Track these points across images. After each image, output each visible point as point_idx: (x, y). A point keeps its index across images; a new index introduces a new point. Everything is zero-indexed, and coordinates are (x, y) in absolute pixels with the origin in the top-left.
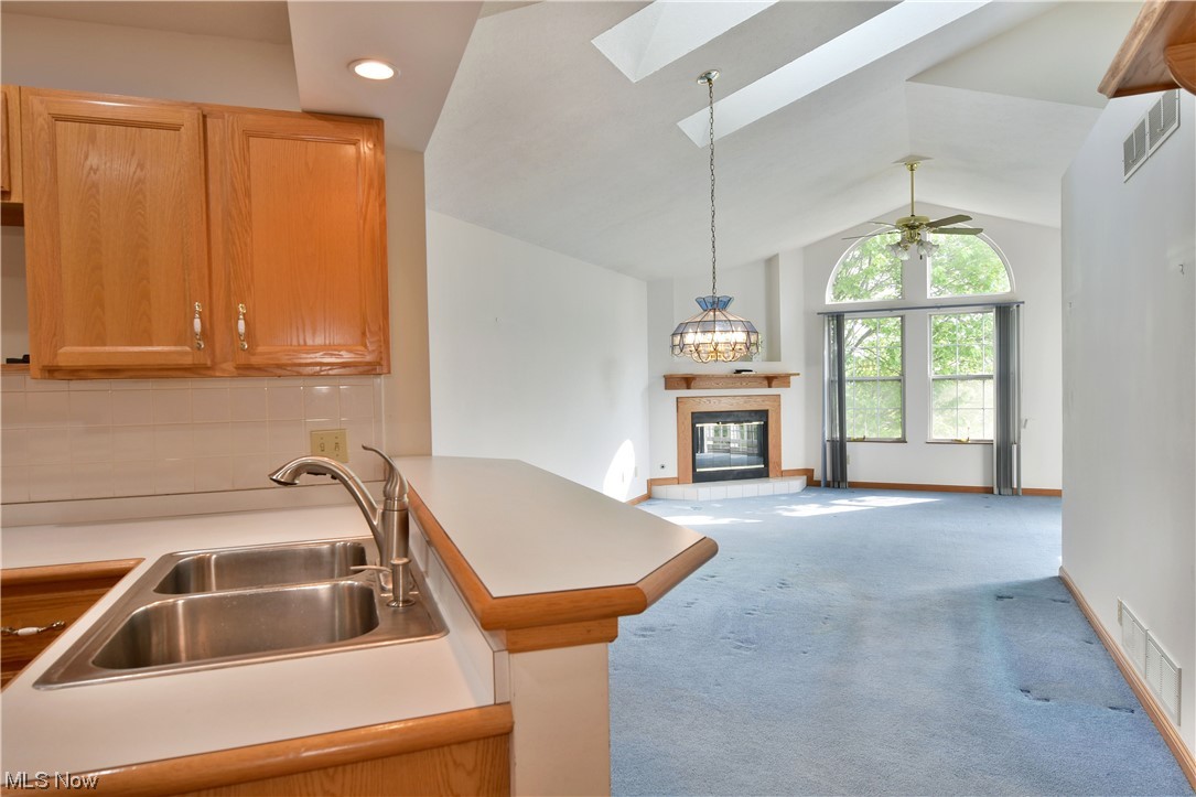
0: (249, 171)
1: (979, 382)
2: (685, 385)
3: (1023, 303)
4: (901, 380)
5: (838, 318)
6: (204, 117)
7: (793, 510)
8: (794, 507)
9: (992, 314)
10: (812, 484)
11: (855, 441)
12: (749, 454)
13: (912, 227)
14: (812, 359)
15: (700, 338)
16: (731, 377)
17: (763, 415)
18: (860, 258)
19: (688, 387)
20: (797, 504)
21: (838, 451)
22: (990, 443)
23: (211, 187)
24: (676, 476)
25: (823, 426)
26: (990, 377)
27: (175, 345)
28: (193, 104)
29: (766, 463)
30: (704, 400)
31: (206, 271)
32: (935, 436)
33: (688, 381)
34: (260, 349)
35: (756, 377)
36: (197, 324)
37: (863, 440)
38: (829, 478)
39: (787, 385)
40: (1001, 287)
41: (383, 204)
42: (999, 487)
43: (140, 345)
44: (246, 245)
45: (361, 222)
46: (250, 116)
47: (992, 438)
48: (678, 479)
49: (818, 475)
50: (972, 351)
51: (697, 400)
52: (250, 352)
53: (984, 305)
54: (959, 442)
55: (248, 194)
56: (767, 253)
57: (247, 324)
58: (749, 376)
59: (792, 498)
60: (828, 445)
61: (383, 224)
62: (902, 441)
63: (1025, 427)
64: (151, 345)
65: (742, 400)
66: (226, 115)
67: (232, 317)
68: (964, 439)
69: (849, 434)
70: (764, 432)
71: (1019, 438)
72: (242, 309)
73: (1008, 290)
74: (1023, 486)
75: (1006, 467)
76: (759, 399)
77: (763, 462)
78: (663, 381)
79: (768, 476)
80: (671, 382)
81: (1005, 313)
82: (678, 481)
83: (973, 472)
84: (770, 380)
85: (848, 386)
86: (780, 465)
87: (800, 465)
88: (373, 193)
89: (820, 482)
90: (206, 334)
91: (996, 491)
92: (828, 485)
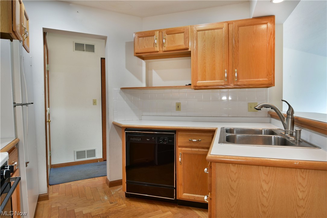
0: (239, 36)
6: (228, 24)
23: (229, 41)
27: (220, 80)
28: (226, 22)
31: (228, 62)
34: (240, 80)
36: (226, 75)
41: (274, 39)
43: (213, 80)
44: (237, 54)
45: (268, 45)
46: (240, 22)
52: (237, 81)
55: (238, 42)
57: (237, 74)
61: (274, 44)
64: (215, 80)
66: (234, 23)
67: (233, 72)
72: (236, 70)
88: (272, 36)
90: (227, 77)
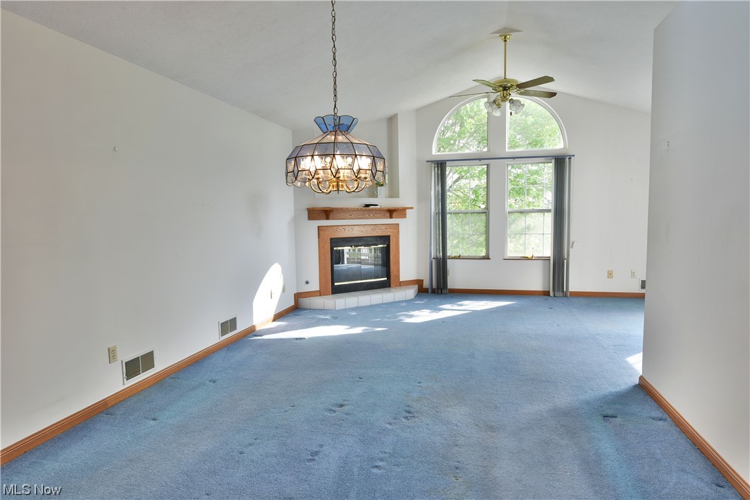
1: (541, 214)
2: (325, 216)
3: (574, 156)
4: (486, 212)
5: (441, 165)
7: (411, 316)
8: (412, 313)
9: (550, 165)
10: (422, 291)
11: (453, 258)
12: (375, 265)
13: (505, 88)
14: (422, 197)
15: (318, 163)
16: (361, 210)
17: (386, 239)
18: (454, 124)
19: (327, 218)
20: (413, 311)
21: (441, 266)
22: (548, 259)
24: (318, 289)
25: (431, 246)
26: (549, 211)
29: (388, 275)
30: (340, 228)
32: (510, 254)
33: (327, 213)
35: (380, 210)
37: (459, 258)
38: (434, 286)
39: (404, 216)
40: (557, 144)
42: (554, 290)
47: (549, 255)
48: (320, 291)
49: (426, 284)
50: (531, 192)
51: (335, 228)
53: (546, 157)
54: (526, 258)
56: (389, 112)
58: (376, 210)
59: (409, 305)
60: (434, 261)
62: (487, 258)
63: (572, 247)
65: (370, 228)
68: (530, 256)
69: (449, 253)
70: (386, 253)
71: (568, 255)
73: (563, 147)
74: (570, 290)
75: (559, 277)
76: (383, 227)
77: (386, 275)
78: (306, 213)
79: (390, 286)
80: (313, 214)
81: (560, 163)
82: (320, 293)
83: (535, 280)
84: (391, 212)
85: (448, 216)
86: (398, 278)
87: (414, 278)
89: (428, 289)
91: (551, 294)
92: (434, 292)
